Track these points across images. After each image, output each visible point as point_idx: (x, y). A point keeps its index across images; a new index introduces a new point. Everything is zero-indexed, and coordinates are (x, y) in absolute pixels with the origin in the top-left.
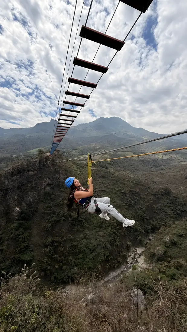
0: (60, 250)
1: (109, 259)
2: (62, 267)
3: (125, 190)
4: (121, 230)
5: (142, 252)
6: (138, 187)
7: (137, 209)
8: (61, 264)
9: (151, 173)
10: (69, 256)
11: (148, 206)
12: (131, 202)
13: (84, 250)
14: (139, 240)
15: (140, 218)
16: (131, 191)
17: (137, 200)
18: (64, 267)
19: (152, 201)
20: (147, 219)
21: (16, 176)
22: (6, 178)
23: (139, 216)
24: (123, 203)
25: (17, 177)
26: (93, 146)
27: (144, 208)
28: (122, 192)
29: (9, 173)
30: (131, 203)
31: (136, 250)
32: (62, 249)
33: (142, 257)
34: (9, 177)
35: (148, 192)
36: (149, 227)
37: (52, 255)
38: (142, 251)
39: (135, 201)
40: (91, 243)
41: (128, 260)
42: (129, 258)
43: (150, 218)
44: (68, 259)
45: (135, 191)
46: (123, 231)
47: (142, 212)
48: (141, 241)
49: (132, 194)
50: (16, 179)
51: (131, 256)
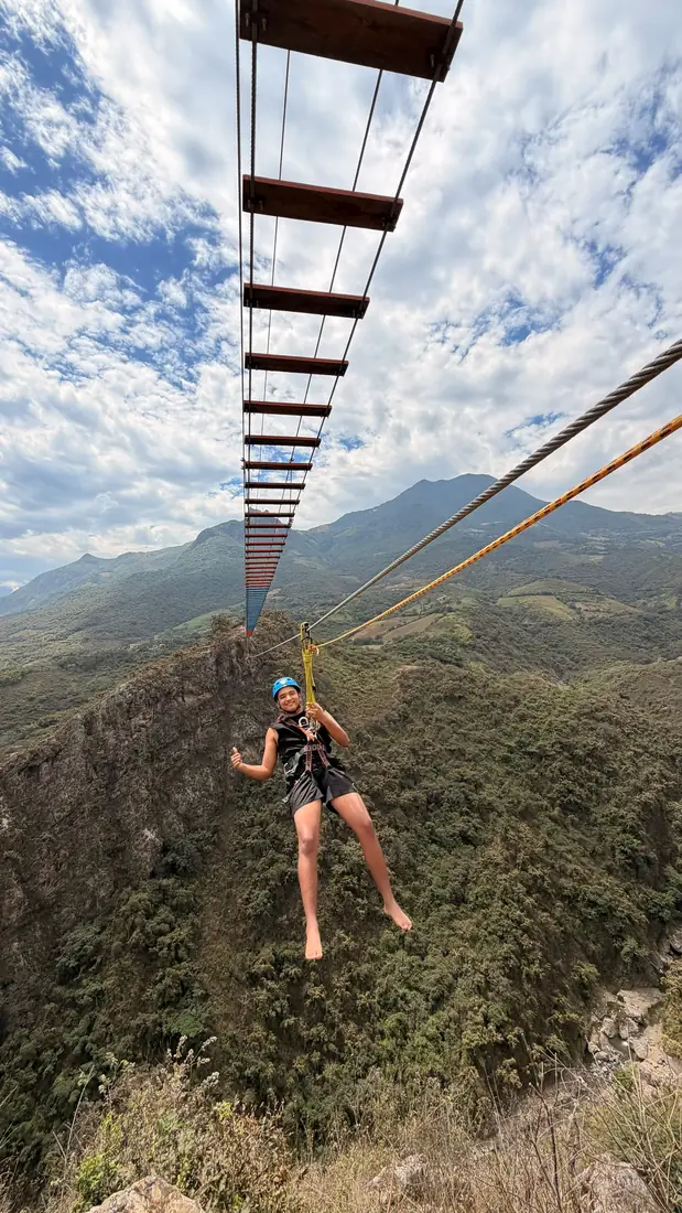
0: (307, 997)
1: (507, 1040)
2: (320, 1069)
3: (540, 743)
4: (545, 910)
5: (651, 1010)
6: (592, 729)
7: (603, 820)
8: (316, 1057)
9: (638, 667)
10: (344, 1020)
11: (645, 805)
12: (570, 792)
13: (402, 999)
14: (627, 954)
15: (619, 856)
16: (564, 747)
17: (597, 782)
18: (330, 1069)
19: (662, 783)
20: (648, 861)
21: (141, 717)
22: (110, 723)
23: (613, 849)
24: (538, 795)
25: (145, 719)
26: (403, 585)
27: (632, 815)
28: (531, 754)
29: (120, 705)
30: (572, 797)
31: (621, 999)
32: (316, 992)
33: (654, 1033)
34: (120, 720)
35: (639, 746)
36: (664, 895)
37: (280, 1017)
38: (648, 1004)
39: (590, 789)
40: (426, 968)
41: (592, 1047)
42: (594, 1037)
43: (661, 856)
44: (340, 1035)
45: (585, 746)
46: (552, 916)
47: (624, 831)
48: (635, 958)
49: (573, 757)
50: (143, 726)
51: (601, 1025)
